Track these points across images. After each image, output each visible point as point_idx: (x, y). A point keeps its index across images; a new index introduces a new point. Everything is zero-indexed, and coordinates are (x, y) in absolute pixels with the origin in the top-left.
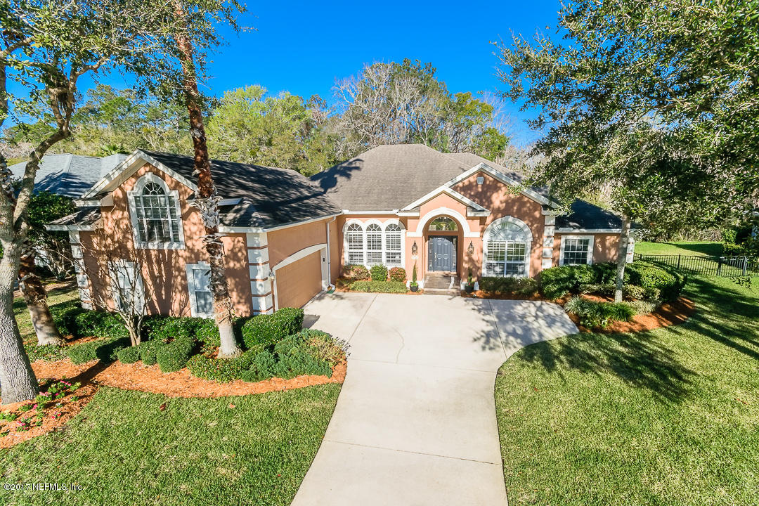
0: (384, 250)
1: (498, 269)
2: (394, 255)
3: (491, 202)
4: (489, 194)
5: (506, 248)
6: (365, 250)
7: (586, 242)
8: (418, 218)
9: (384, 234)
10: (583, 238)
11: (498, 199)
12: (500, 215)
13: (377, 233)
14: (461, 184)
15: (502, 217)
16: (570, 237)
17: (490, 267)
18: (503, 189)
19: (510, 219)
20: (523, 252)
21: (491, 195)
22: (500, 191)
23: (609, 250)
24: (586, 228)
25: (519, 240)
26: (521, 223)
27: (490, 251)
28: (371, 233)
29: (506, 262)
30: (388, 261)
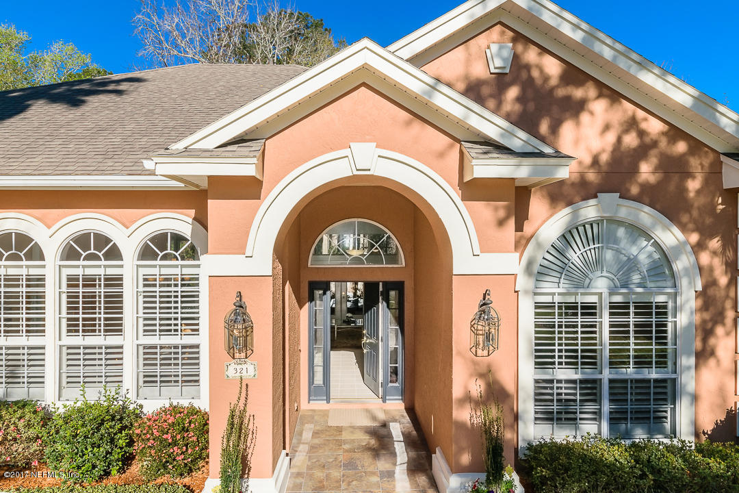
0: (132, 337)
2: (169, 355)
6: (54, 340)
8: (248, 189)
9: (130, 269)
13: (100, 269)
22: (585, 117)
28: (81, 268)
30: (149, 380)
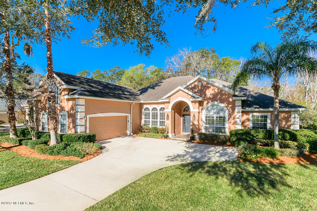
0: (159, 120)
1: (211, 130)
2: (162, 122)
3: (205, 95)
4: (204, 91)
5: (215, 118)
6: (151, 120)
7: (266, 117)
9: (158, 112)
10: (263, 114)
11: (209, 93)
12: (211, 101)
13: (155, 112)
14: (190, 87)
15: (211, 102)
16: (255, 114)
17: (206, 128)
18: (211, 87)
19: (216, 103)
20: (224, 120)
21: (206, 91)
22: (210, 89)
23: (282, 121)
24: (263, 108)
25: (221, 114)
26: (222, 105)
27: (206, 120)
28: (153, 112)
29: (215, 126)
30: (160, 125)
